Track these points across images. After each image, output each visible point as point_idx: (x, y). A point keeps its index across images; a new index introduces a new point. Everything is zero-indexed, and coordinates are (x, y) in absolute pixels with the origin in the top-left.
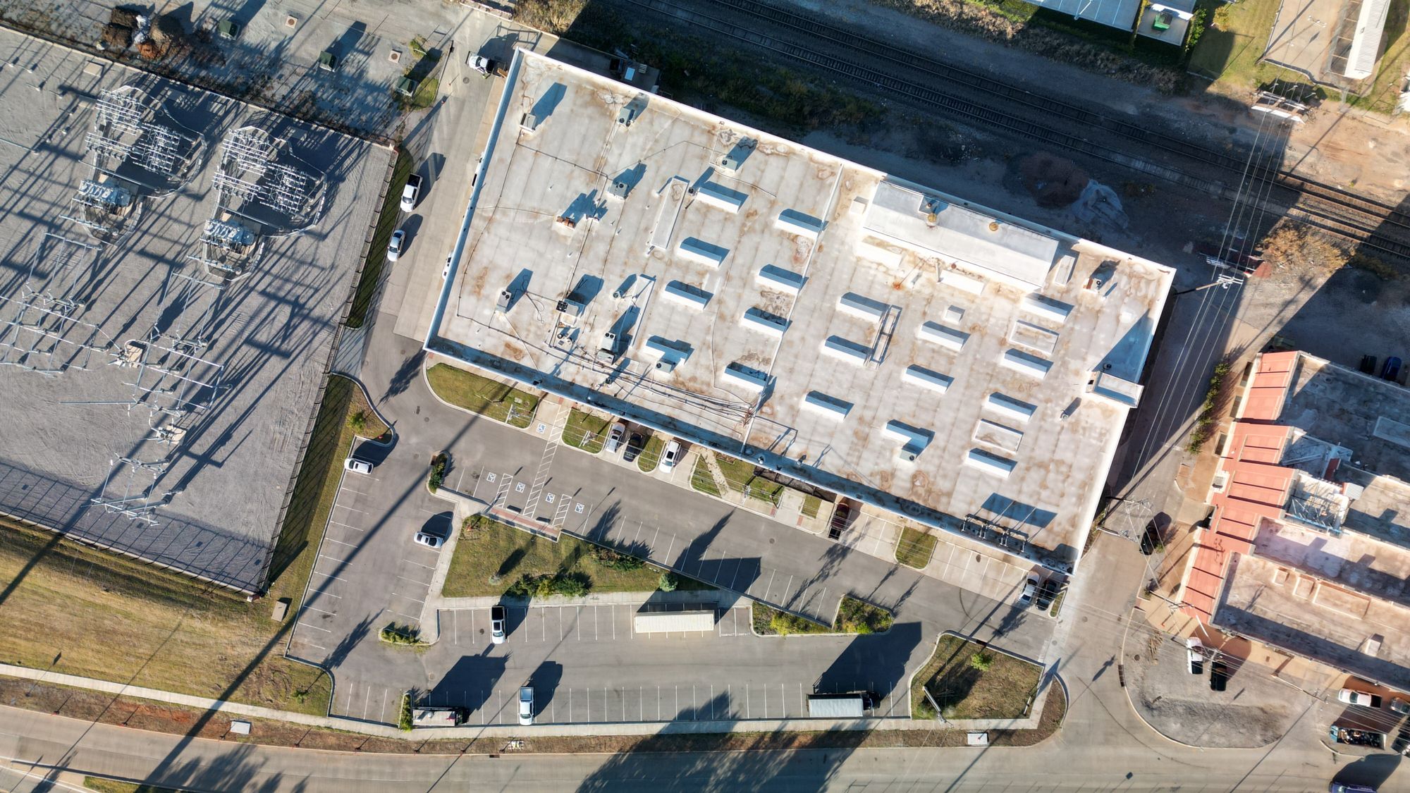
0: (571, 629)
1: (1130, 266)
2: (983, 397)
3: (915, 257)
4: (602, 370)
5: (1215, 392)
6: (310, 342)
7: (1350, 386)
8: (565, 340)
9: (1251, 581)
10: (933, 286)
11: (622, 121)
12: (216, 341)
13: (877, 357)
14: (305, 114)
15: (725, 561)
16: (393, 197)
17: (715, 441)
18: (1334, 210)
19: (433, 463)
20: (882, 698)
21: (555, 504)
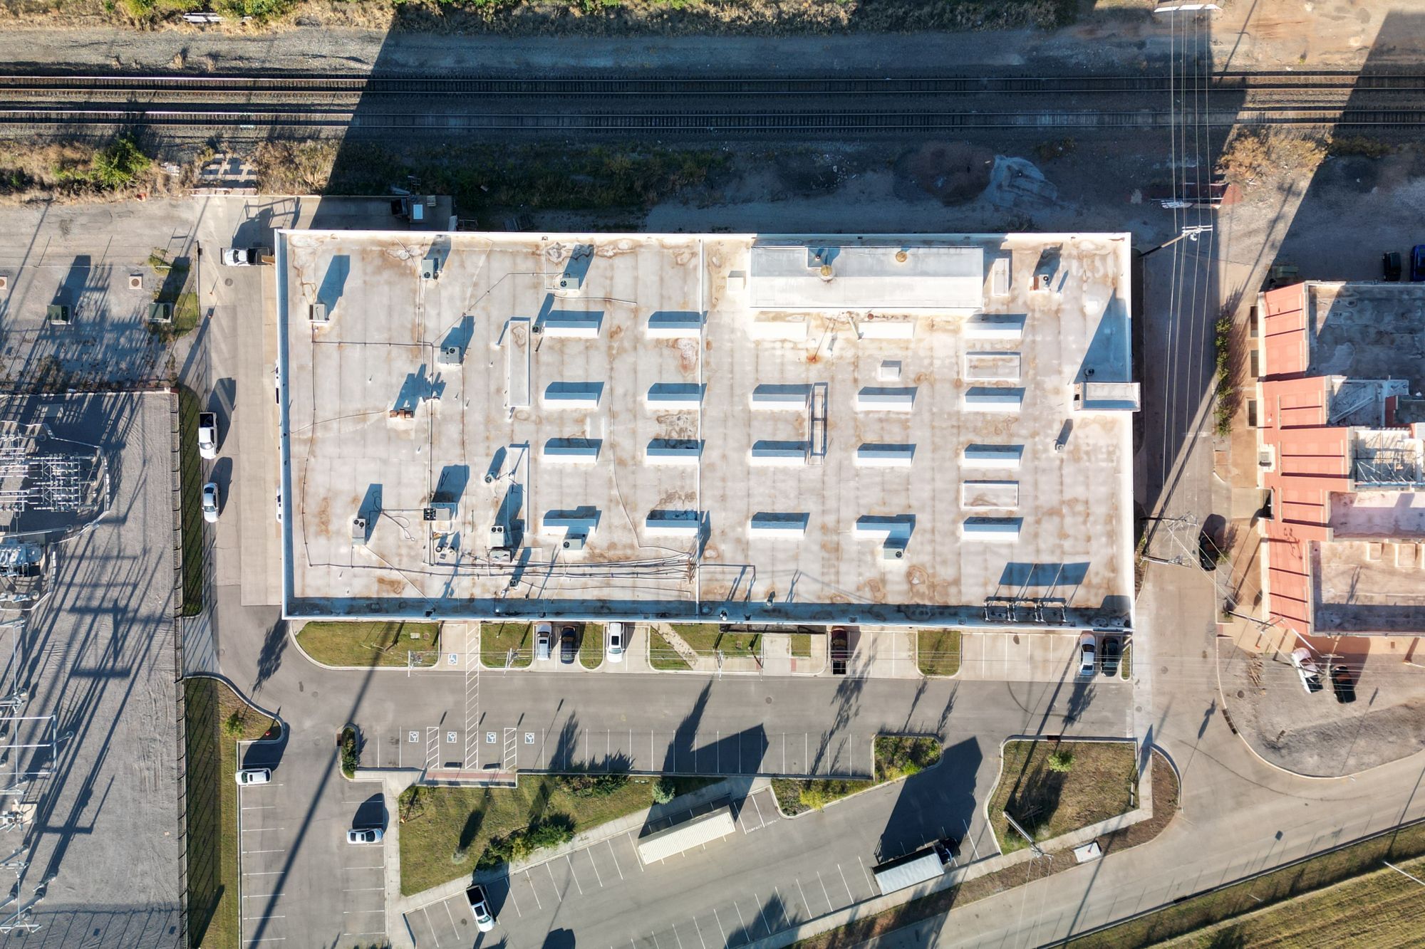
0: (568, 882)
1: (1077, 246)
2: (957, 455)
3: (822, 318)
4: (502, 572)
5: (1225, 355)
6: (148, 649)
7: (1380, 302)
8: (446, 551)
9: (1342, 567)
10: (855, 345)
11: (427, 275)
12: (36, 685)
13: (818, 449)
14: (53, 385)
15: (722, 742)
16: (188, 447)
17: (663, 610)
18: (1290, 97)
19: (339, 743)
20: (960, 842)
21: (500, 743)
